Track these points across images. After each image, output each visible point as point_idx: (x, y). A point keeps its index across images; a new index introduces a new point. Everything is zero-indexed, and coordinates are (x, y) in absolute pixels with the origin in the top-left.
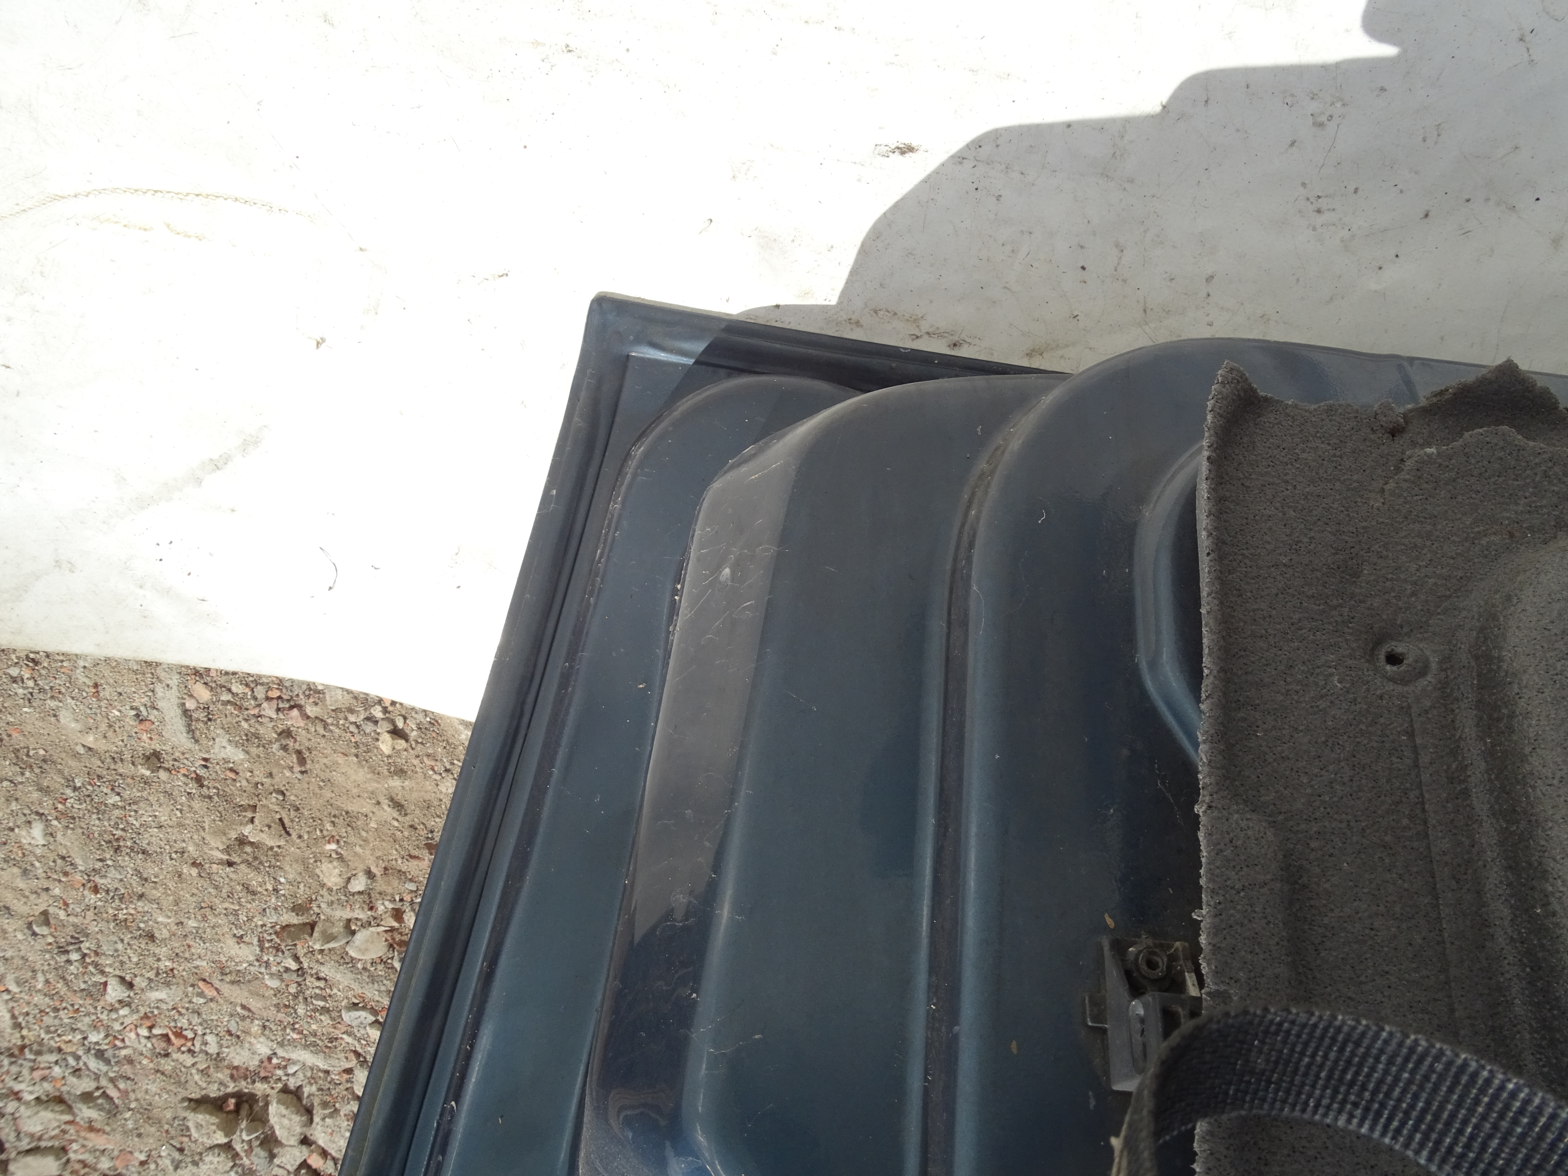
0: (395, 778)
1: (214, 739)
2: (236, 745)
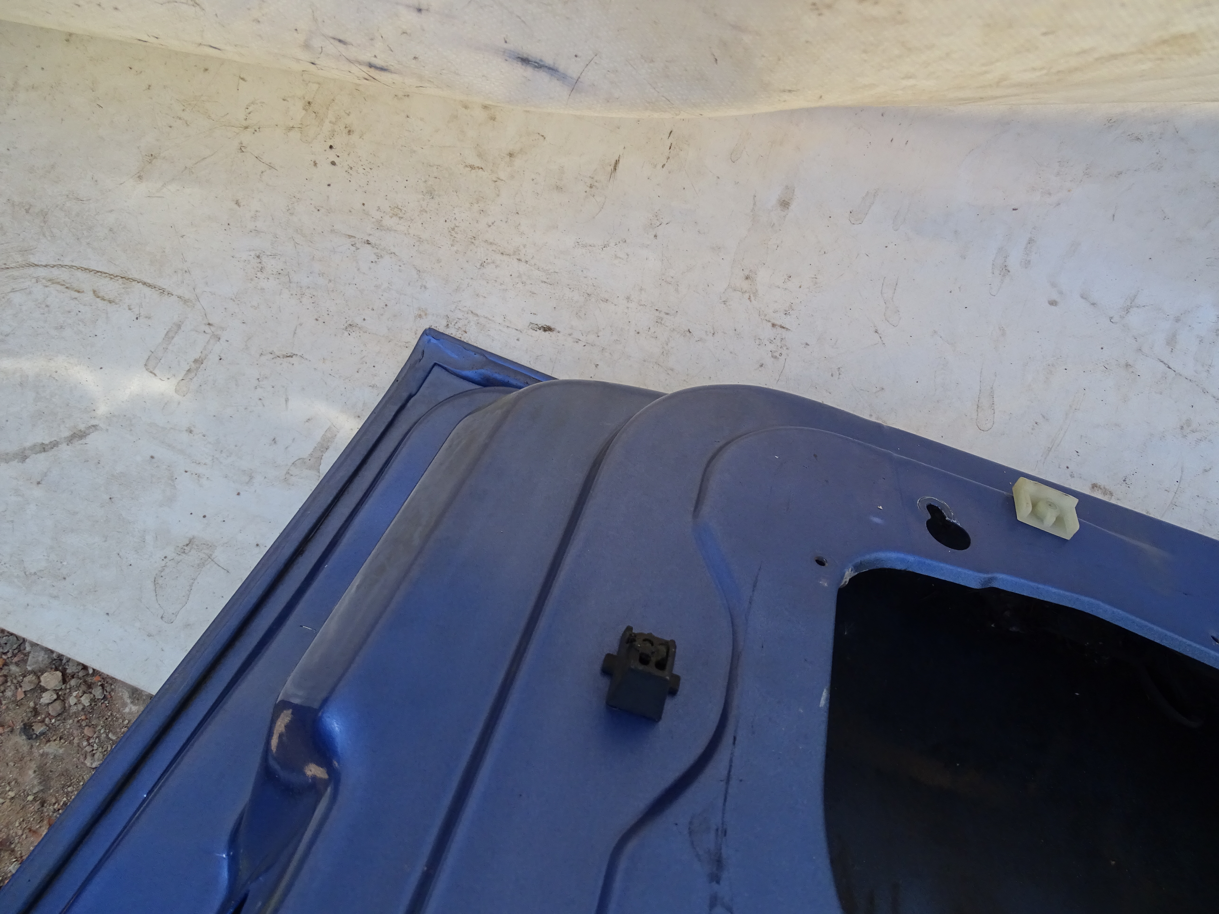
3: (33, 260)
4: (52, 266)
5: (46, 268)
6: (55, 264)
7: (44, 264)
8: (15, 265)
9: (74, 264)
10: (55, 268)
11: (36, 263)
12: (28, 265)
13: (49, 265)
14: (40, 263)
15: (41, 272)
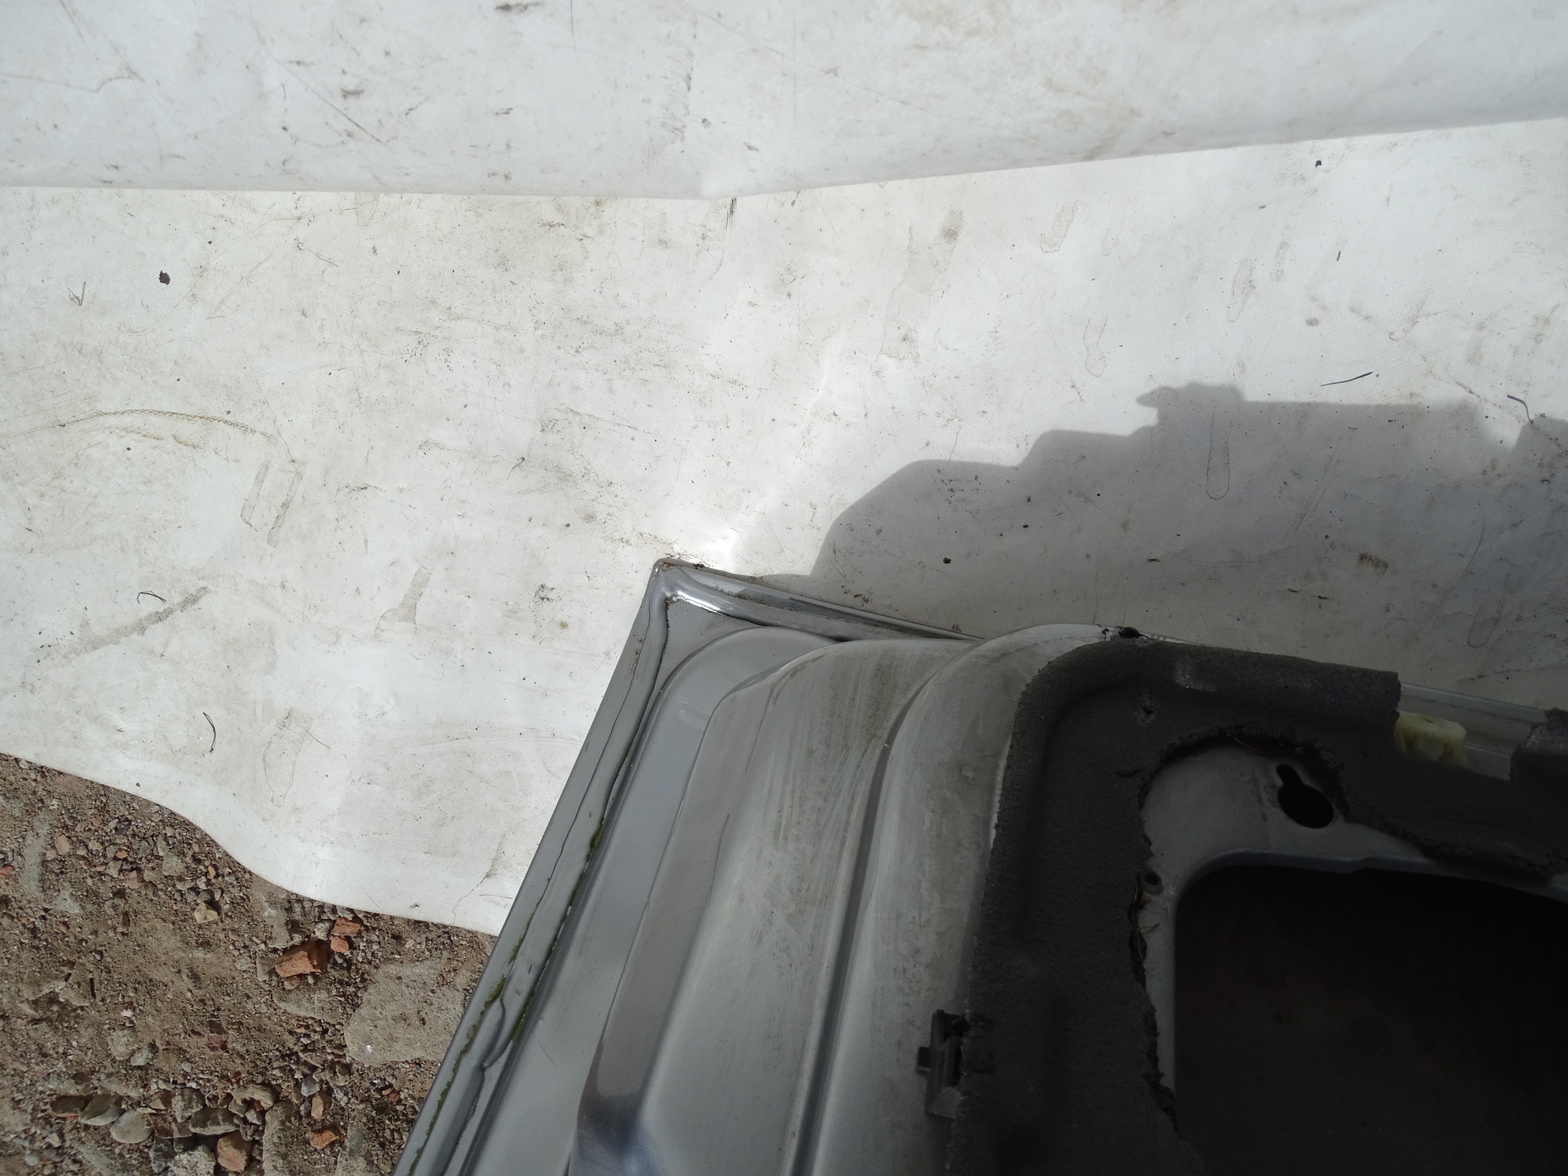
0: (201, 948)
1: (59, 891)
2: (77, 899)
3: (100, 407)
4: (121, 412)
5: (116, 416)
6: (124, 409)
7: (112, 411)
8: (83, 416)
9: (144, 408)
10: (126, 414)
11: (104, 411)
12: (96, 415)
13: (118, 412)
14: (108, 411)
15: (113, 421)
